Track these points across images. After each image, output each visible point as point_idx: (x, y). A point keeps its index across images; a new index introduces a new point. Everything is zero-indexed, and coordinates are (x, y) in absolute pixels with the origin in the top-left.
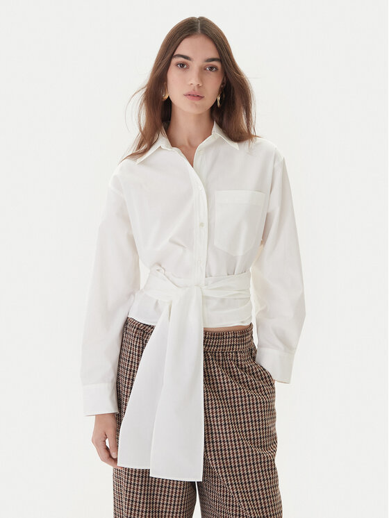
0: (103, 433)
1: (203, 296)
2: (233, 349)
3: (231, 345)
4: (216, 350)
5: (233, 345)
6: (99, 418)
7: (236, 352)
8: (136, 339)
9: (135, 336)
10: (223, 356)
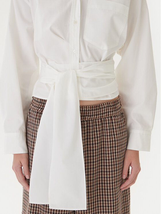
0: (20, 162)
1: (77, 77)
2: (108, 115)
3: (106, 113)
4: (96, 118)
5: (109, 112)
6: (16, 156)
7: (111, 117)
8: (37, 120)
9: (36, 118)
10: (101, 121)
